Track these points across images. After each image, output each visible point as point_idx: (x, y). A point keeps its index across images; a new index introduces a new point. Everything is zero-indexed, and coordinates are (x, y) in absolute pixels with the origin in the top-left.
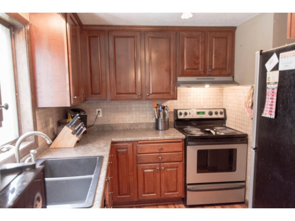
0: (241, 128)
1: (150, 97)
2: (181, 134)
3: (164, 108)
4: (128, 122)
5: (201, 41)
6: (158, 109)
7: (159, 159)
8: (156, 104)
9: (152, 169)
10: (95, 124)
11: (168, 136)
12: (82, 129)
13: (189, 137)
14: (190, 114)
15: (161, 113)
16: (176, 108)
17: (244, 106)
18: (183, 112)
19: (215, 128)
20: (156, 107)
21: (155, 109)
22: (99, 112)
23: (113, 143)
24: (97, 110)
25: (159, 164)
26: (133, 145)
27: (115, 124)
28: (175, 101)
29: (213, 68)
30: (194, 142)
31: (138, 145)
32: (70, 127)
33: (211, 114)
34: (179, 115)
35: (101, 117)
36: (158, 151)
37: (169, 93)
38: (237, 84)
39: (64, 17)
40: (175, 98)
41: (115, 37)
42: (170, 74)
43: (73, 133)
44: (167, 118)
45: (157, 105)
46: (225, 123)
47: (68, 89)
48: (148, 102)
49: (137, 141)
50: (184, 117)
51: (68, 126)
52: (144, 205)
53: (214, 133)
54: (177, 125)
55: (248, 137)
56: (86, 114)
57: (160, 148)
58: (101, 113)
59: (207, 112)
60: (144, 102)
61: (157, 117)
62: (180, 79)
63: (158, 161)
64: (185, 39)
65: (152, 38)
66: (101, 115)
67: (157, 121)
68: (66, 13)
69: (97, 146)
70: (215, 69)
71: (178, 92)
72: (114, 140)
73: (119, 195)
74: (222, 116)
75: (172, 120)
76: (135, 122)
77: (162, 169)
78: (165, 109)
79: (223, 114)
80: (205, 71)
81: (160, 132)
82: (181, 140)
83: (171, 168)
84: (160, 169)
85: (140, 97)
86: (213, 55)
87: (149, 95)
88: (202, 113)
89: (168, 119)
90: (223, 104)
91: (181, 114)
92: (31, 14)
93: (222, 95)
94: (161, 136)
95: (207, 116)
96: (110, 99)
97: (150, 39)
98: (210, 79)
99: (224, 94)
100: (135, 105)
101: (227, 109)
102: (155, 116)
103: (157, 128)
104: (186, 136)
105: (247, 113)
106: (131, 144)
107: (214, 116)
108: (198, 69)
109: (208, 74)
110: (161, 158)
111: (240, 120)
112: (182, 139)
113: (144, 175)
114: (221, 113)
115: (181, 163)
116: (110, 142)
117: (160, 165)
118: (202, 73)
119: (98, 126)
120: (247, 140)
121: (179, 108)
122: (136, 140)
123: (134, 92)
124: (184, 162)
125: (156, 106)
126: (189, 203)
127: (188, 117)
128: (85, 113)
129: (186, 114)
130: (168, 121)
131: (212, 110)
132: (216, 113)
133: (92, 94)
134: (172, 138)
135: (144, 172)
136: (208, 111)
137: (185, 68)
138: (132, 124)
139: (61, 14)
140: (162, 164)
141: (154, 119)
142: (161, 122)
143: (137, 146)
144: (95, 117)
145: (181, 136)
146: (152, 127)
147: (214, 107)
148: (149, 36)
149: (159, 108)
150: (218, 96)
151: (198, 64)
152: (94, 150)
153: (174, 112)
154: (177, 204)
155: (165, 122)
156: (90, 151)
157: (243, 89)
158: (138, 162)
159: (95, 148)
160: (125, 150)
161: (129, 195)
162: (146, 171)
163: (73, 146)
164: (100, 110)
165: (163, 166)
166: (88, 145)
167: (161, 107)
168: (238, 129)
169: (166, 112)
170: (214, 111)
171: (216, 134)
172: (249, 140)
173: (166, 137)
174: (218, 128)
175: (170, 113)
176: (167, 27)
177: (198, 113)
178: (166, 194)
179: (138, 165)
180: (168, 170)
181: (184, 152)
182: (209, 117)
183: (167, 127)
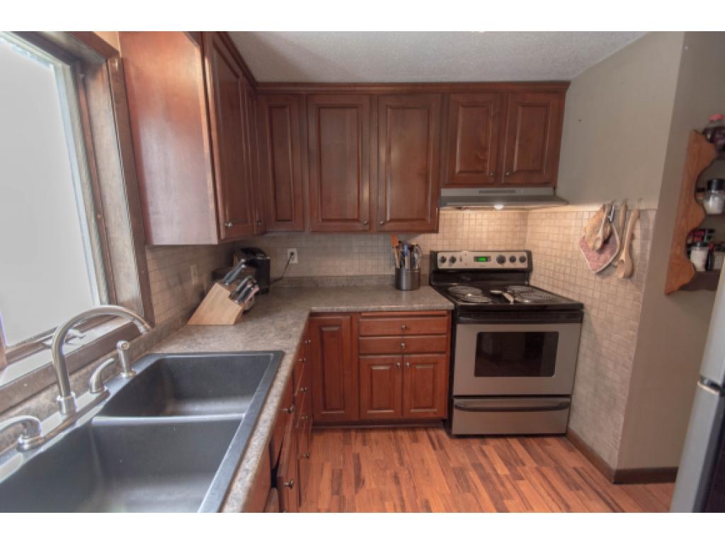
0: (568, 291)
1: (387, 227)
2: (445, 300)
3: (411, 248)
4: (346, 274)
5: (492, 114)
6: (401, 250)
7: (402, 346)
8: (397, 240)
9: (388, 365)
10: (285, 275)
11: (419, 303)
12: (249, 290)
13: (462, 307)
14: (461, 260)
15: (407, 259)
16: (435, 249)
17: (577, 247)
18: (448, 256)
19: (510, 287)
20: (397, 247)
21: (395, 251)
22: (292, 254)
23: (312, 315)
24: (289, 251)
25: (400, 356)
26: (351, 318)
27: (321, 277)
28: (433, 236)
29: (515, 169)
30: (471, 317)
31: (361, 320)
32: (227, 284)
33: (501, 260)
34: (439, 263)
35: (295, 264)
36: (399, 332)
37: (423, 220)
38: (564, 201)
39: (198, 42)
40: (434, 229)
41: (320, 108)
42: (427, 183)
43: (232, 297)
44: (417, 267)
45: (400, 242)
46: (528, 279)
47: (212, 206)
48: (382, 237)
49: (360, 313)
50: (450, 265)
51: (223, 284)
52: (372, 426)
53: (511, 299)
54: (436, 280)
55: (584, 311)
56: (268, 258)
57: (404, 327)
58: (296, 256)
59: (494, 257)
60: (375, 237)
61: (398, 266)
62: (445, 192)
63: (398, 351)
64: (461, 109)
65: (392, 108)
66: (295, 261)
67: (399, 272)
68: (202, 33)
69: (279, 322)
70: (518, 171)
71: (441, 217)
72: (315, 309)
73: (325, 408)
74: (524, 266)
75: (426, 270)
76: (357, 274)
77: (407, 366)
78: (415, 250)
79: (526, 262)
80: (497, 174)
81: (404, 294)
82: (445, 312)
83: (422, 364)
84: (402, 366)
85: (367, 227)
86: (517, 142)
87: (383, 224)
88: (484, 259)
89: (419, 269)
90: (525, 242)
91: (443, 260)
92: (124, 35)
93: (526, 225)
94: (407, 303)
95: (493, 264)
96: (311, 230)
97: (389, 110)
98: (507, 191)
99: (530, 223)
100: (357, 242)
101: (534, 251)
102: (395, 264)
103: (398, 286)
104: (455, 304)
105: (587, 261)
106: (348, 317)
107: (508, 265)
108: (482, 172)
109: (503, 182)
110: (406, 346)
111: (564, 274)
112: (448, 311)
113: (371, 377)
114: (522, 260)
115: (444, 355)
116: (306, 315)
117: (403, 358)
118: (492, 180)
119: (291, 280)
120: (582, 315)
121: (439, 249)
122: (358, 310)
123: (356, 217)
124: (449, 353)
125: (397, 244)
126: (455, 431)
127: (457, 266)
128: (265, 256)
129: (453, 260)
130: (419, 273)
131: (504, 254)
132: (513, 260)
133: (278, 220)
134: (427, 308)
135: (372, 370)
136: (497, 255)
137: (458, 169)
138: (352, 277)
139: (189, 34)
140: (406, 356)
141: (393, 268)
142: (407, 275)
143: (359, 322)
144: (285, 263)
145: (446, 304)
146: (389, 282)
147: (509, 248)
148: (387, 106)
149: (403, 249)
150: (516, 226)
151: (485, 161)
152: (270, 332)
153: (431, 256)
154: (433, 428)
155: (413, 274)
156: (262, 335)
157: (577, 212)
158: (361, 352)
159: (273, 329)
160: (336, 329)
161: (344, 409)
162: (375, 368)
163: (232, 322)
164: (294, 250)
165: (409, 360)
166: (264, 319)
167: (406, 248)
168: (559, 292)
169: (416, 256)
170: (507, 256)
171: (515, 302)
172: (586, 317)
173: (416, 306)
174: (517, 289)
175: (423, 257)
176: (424, 85)
177: (477, 259)
178: (412, 411)
179: (362, 357)
180: (418, 367)
181: (449, 335)
182: (499, 266)
183: (416, 284)
